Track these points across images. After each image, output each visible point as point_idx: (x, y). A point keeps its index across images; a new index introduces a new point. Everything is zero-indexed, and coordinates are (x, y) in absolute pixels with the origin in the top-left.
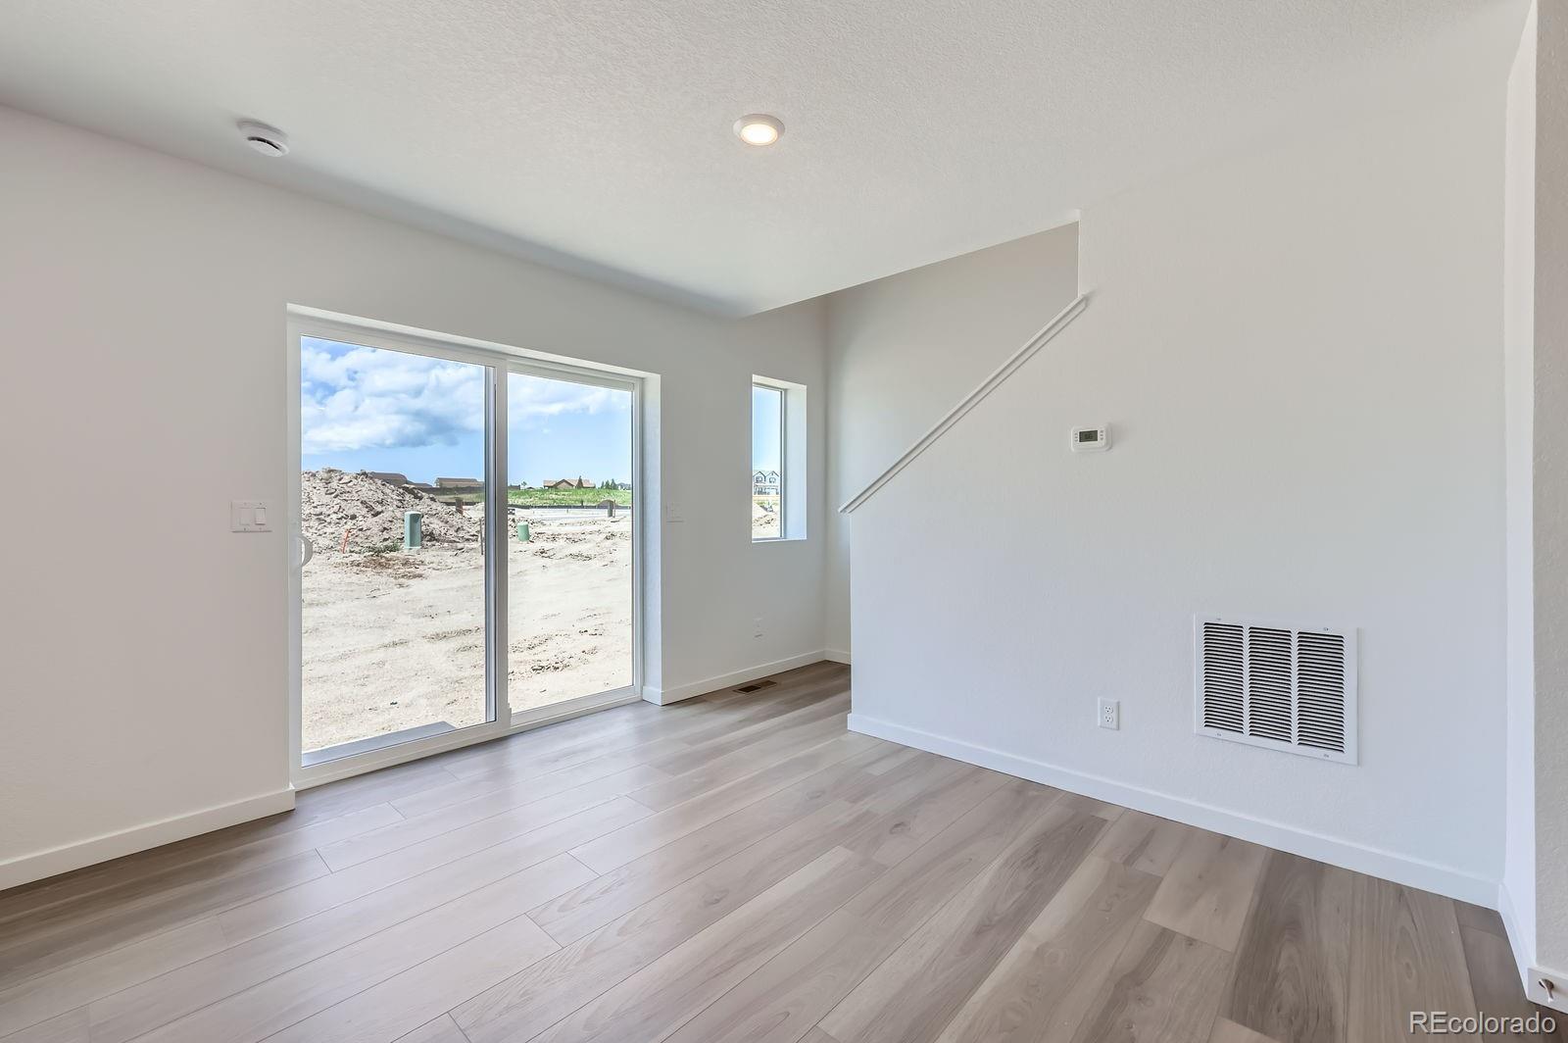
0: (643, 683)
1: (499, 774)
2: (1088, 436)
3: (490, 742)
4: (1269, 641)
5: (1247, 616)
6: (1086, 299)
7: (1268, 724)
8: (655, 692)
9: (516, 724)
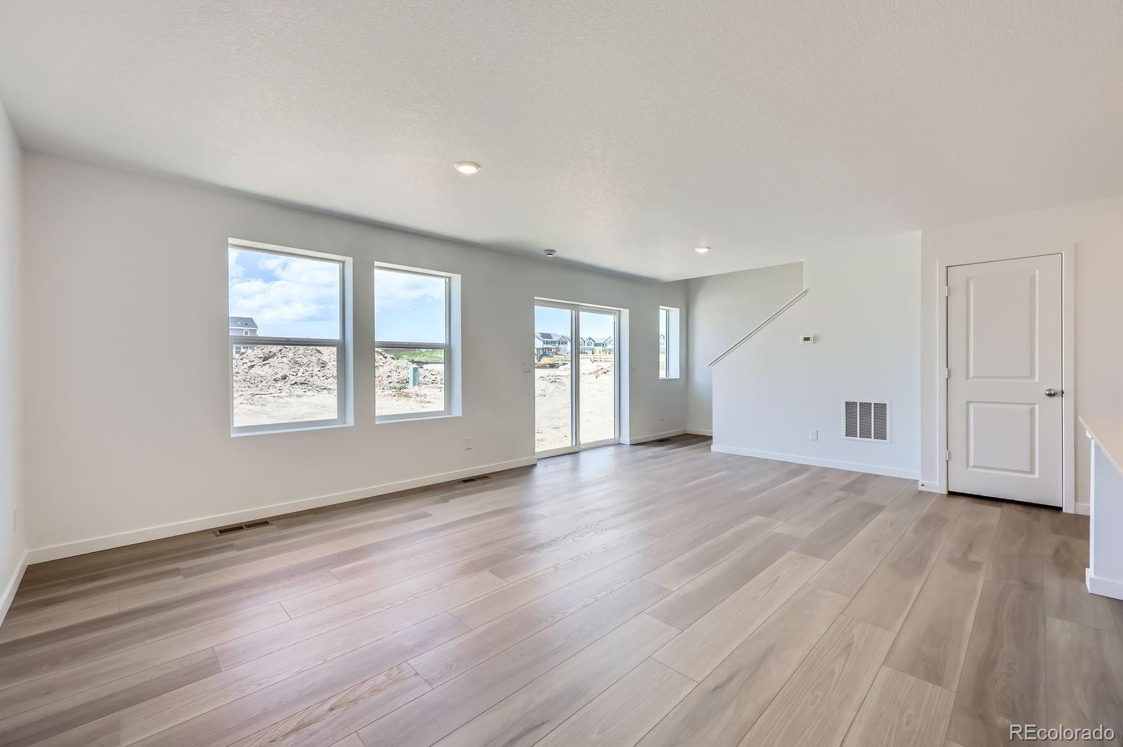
0: (620, 437)
1: (575, 468)
2: (807, 339)
3: (573, 453)
4: (865, 406)
5: (859, 399)
6: (806, 291)
7: (865, 434)
8: (626, 439)
9: (582, 447)
